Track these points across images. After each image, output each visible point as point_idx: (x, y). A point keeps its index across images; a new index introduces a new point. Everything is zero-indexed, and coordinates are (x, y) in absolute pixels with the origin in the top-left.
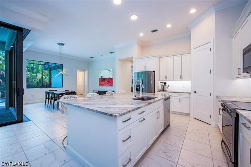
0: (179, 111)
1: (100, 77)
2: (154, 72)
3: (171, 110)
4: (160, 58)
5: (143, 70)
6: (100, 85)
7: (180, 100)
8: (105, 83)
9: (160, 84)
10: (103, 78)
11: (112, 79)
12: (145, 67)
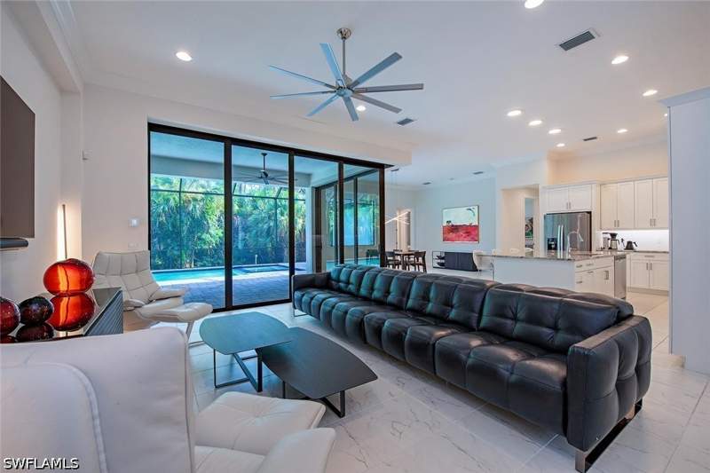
0: (647, 287)
1: (445, 224)
2: (590, 213)
3: (628, 285)
4: (603, 187)
5: (564, 210)
6: (445, 239)
7: (649, 267)
8: (459, 237)
9: (602, 236)
10: (453, 226)
11: (476, 228)
12: (569, 205)
